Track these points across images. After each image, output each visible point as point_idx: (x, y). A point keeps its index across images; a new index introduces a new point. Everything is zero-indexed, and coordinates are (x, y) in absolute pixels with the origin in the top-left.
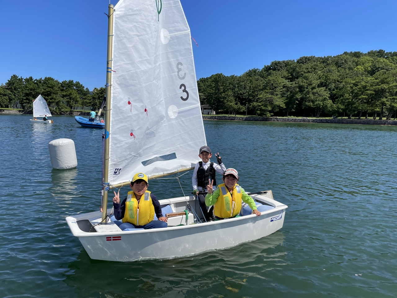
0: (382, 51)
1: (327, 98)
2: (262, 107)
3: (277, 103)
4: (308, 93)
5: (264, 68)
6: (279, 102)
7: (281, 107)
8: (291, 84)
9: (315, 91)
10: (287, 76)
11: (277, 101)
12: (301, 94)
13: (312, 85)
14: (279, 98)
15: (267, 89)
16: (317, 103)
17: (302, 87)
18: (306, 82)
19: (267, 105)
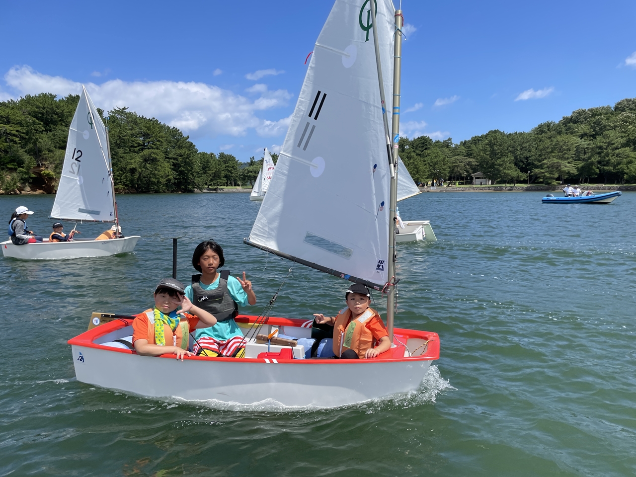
5: (562, 120)
7: (571, 173)
10: (588, 131)
11: (566, 167)
12: (599, 157)
13: (613, 144)
14: (569, 163)
15: (554, 153)
16: (619, 167)
17: (600, 148)
18: (605, 142)
19: (553, 171)
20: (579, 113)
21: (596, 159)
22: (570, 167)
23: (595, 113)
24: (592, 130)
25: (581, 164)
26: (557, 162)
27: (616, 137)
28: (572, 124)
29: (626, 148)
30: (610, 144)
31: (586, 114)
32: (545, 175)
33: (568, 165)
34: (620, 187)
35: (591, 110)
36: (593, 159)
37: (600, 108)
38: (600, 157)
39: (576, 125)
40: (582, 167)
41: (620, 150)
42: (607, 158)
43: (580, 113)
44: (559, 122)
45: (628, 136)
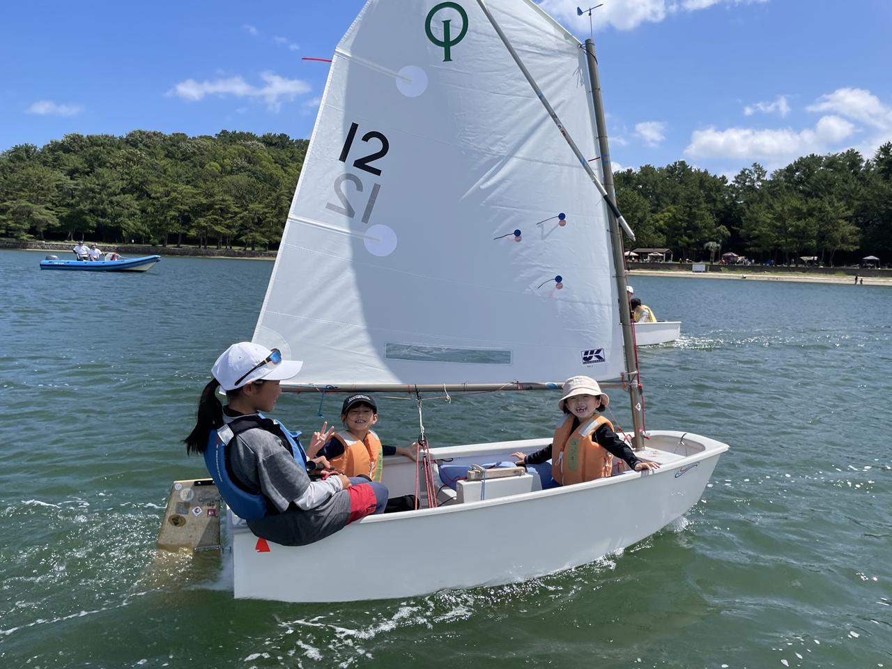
0: (285, 135)
1: (138, 212)
2: (9, 222)
3: (40, 217)
4: (102, 201)
5: (48, 145)
6: (45, 215)
7: (51, 225)
8: (76, 185)
9: (114, 199)
10: (80, 166)
11: (41, 214)
12: (90, 204)
13: (110, 188)
14: (47, 208)
15: (24, 191)
16: (119, 220)
17: (92, 190)
18: (97, 183)
19: (20, 219)
20: (73, 139)
21: (85, 206)
22: (46, 215)
23: (93, 141)
24: (86, 166)
25: (65, 212)
26: (27, 206)
27: (113, 178)
28: (61, 153)
29: (126, 196)
30: (104, 186)
31: (81, 141)
32: (8, 224)
33: (45, 211)
34: (118, 248)
35: (89, 138)
36: (82, 206)
37: (102, 136)
38: (92, 203)
39: (67, 155)
40: (69, 216)
41: (118, 196)
42: (102, 207)
43: (76, 139)
44: (44, 147)
45: (131, 178)
